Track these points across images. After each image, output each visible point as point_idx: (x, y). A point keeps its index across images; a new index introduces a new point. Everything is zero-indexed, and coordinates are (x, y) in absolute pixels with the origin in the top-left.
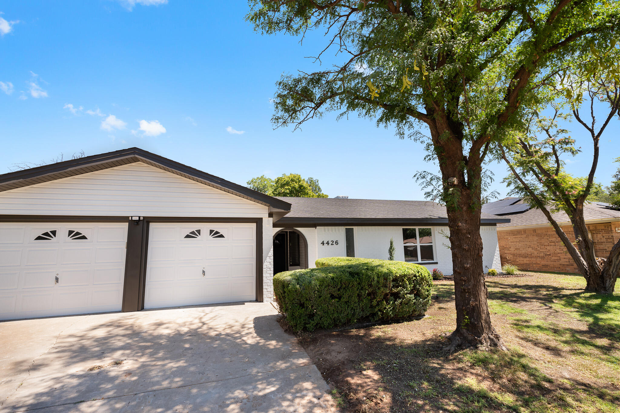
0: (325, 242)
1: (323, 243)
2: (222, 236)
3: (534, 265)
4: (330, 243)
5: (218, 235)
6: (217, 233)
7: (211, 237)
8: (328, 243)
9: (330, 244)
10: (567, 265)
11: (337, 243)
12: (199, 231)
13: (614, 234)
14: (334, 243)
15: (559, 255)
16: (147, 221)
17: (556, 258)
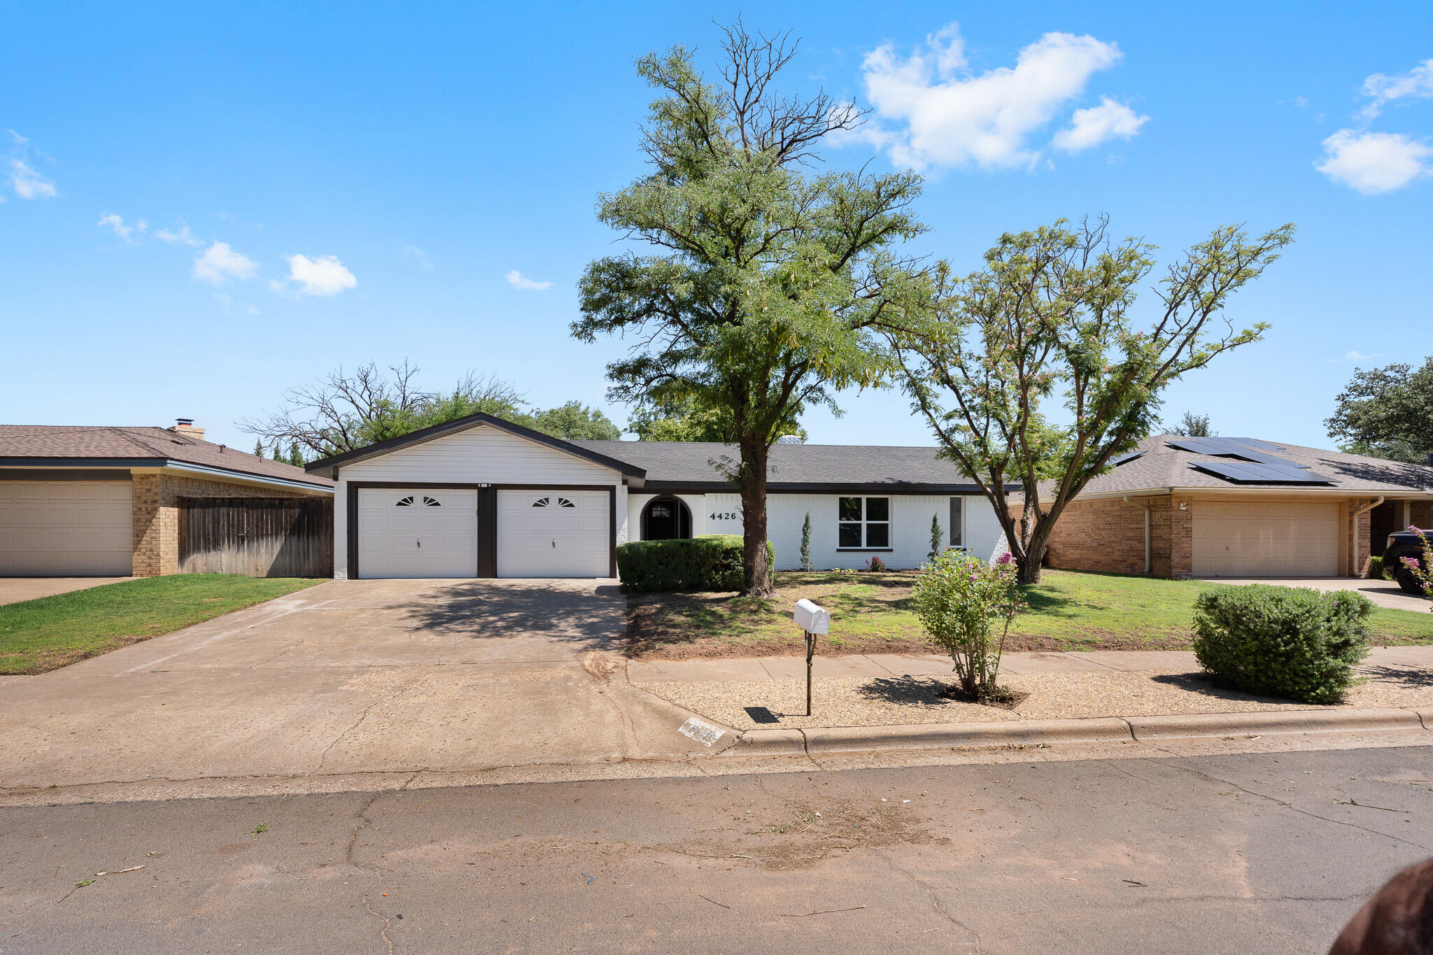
0: (716, 515)
1: (713, 517)
2: (571, 505)
3: (1085, 562)
4: (724, 516)
5: (567, 504)
6: (566, 501)
7: (560, 506)
8: (720, 517)
9: (723, 518)
10: (1120, 561)
11: (733, 516)
12: (547, 500)
13: (1173, 513)
14: (730, 516)
15: (1113, 545)
16: (495, 488)
17: (1109, 550)
